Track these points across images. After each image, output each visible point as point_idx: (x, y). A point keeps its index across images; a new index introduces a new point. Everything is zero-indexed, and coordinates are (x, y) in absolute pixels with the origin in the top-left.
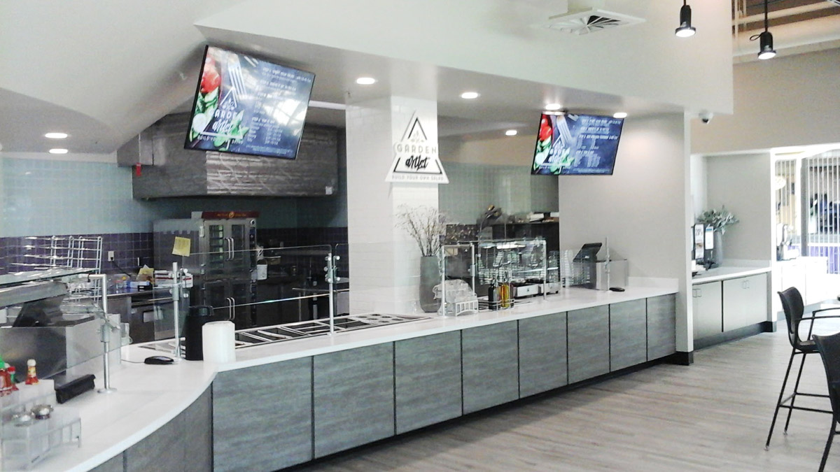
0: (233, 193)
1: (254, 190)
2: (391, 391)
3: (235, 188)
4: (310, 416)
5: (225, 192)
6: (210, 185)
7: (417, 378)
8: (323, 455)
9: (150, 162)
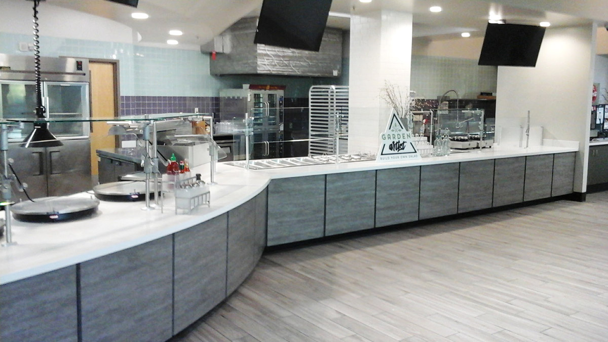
0: (273, 72)
1: (286, 71)
2: (374, 200)
3: (275, 69)
4: (323, 210)
5: (269, 72)
6: (259, 67)
7: (390, 194)
8: (330, 235)
9: (221, 51)
